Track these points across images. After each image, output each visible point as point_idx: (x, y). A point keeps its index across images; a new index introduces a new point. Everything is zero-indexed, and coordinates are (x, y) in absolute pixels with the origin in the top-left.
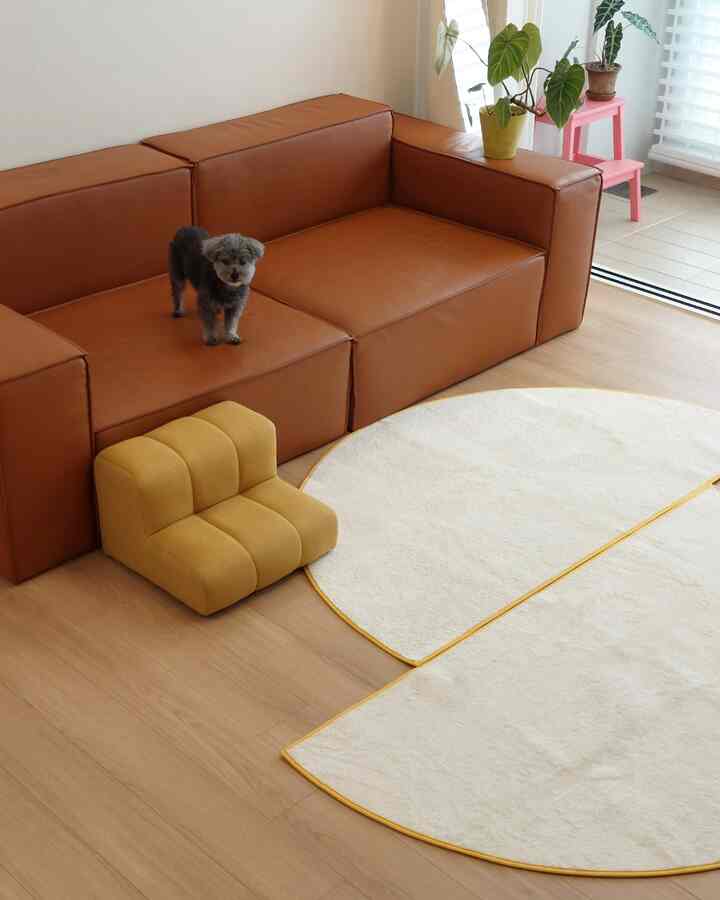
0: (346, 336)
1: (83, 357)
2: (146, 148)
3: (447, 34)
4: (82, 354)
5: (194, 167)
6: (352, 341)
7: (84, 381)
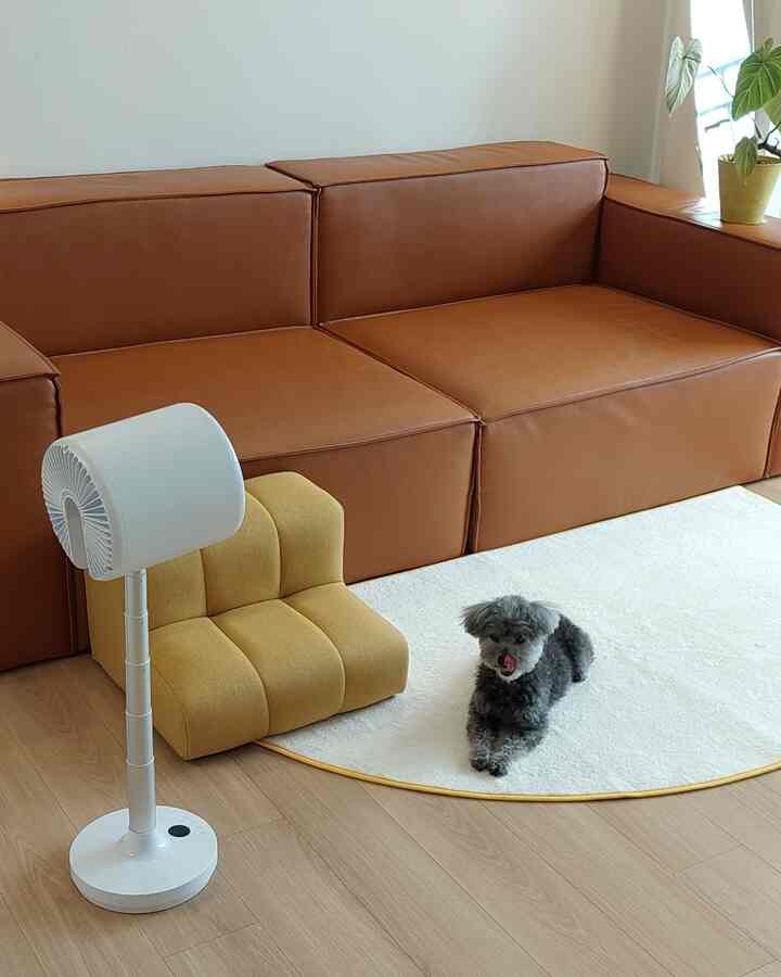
0: (471, 417)
1: (52, 377)
2: (270, 170)
3: (684, 58)
4: (51, 372)
5: (317, 192)
6: (477, 424)
7: (53, 410)
